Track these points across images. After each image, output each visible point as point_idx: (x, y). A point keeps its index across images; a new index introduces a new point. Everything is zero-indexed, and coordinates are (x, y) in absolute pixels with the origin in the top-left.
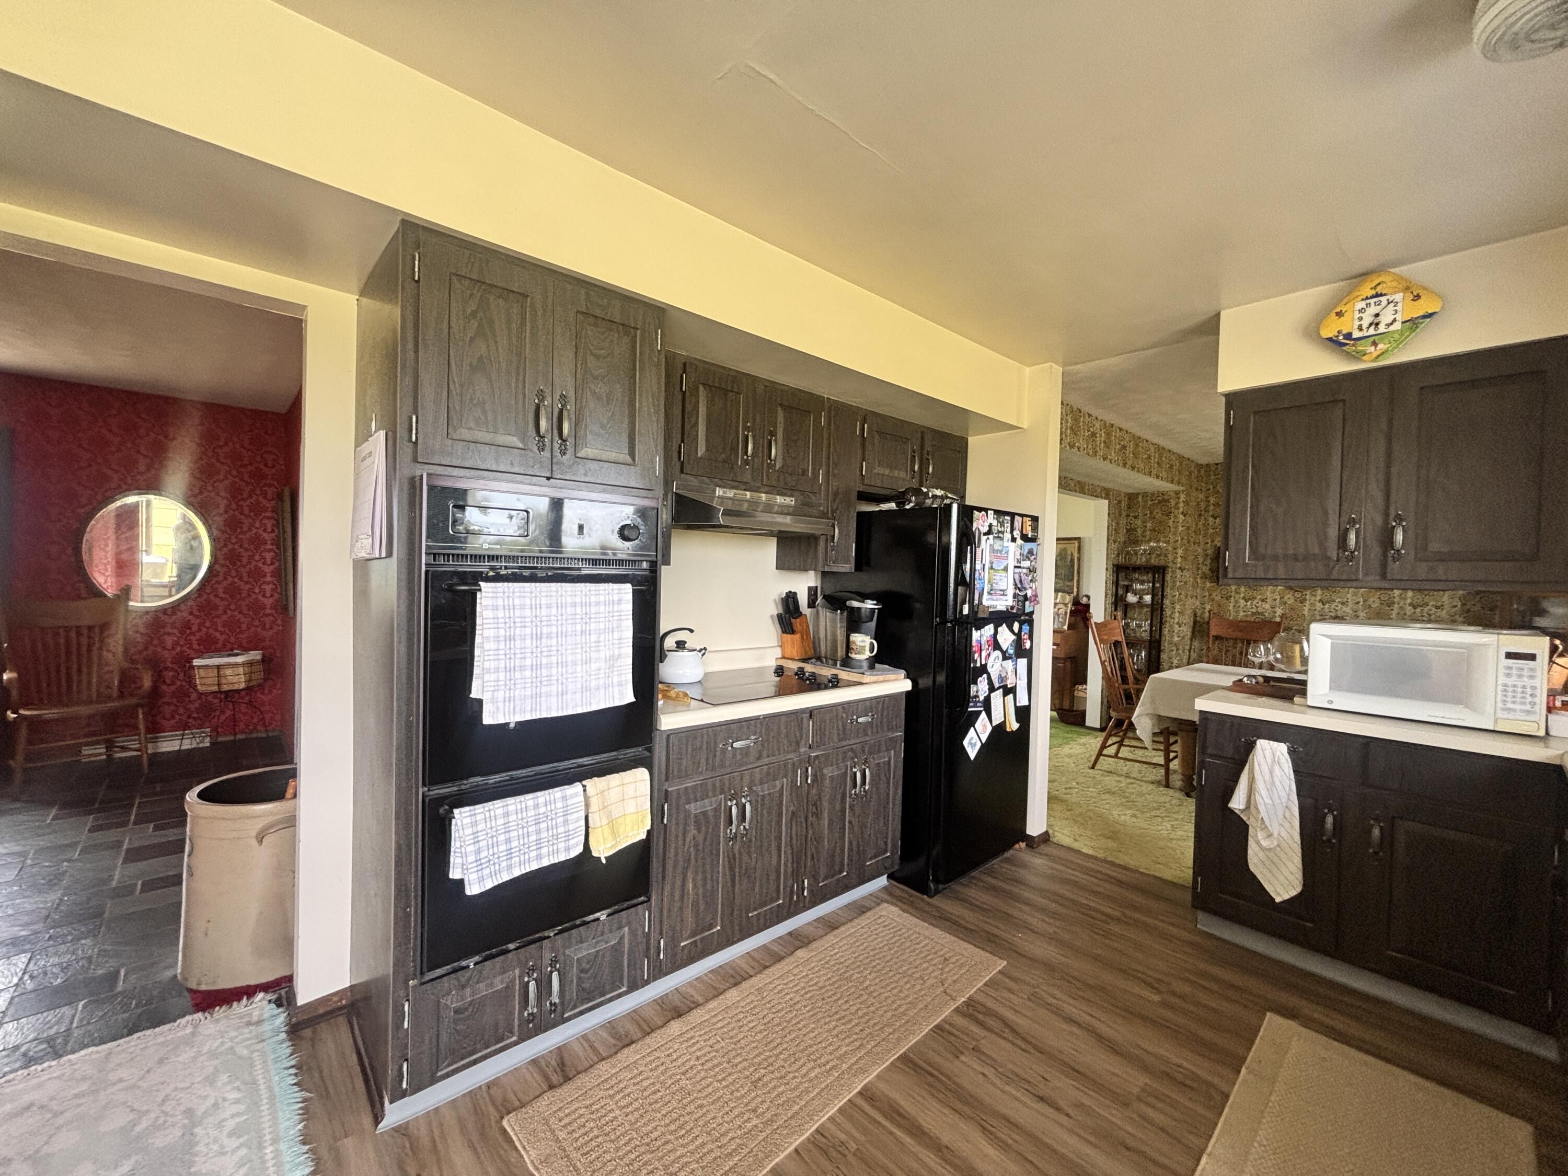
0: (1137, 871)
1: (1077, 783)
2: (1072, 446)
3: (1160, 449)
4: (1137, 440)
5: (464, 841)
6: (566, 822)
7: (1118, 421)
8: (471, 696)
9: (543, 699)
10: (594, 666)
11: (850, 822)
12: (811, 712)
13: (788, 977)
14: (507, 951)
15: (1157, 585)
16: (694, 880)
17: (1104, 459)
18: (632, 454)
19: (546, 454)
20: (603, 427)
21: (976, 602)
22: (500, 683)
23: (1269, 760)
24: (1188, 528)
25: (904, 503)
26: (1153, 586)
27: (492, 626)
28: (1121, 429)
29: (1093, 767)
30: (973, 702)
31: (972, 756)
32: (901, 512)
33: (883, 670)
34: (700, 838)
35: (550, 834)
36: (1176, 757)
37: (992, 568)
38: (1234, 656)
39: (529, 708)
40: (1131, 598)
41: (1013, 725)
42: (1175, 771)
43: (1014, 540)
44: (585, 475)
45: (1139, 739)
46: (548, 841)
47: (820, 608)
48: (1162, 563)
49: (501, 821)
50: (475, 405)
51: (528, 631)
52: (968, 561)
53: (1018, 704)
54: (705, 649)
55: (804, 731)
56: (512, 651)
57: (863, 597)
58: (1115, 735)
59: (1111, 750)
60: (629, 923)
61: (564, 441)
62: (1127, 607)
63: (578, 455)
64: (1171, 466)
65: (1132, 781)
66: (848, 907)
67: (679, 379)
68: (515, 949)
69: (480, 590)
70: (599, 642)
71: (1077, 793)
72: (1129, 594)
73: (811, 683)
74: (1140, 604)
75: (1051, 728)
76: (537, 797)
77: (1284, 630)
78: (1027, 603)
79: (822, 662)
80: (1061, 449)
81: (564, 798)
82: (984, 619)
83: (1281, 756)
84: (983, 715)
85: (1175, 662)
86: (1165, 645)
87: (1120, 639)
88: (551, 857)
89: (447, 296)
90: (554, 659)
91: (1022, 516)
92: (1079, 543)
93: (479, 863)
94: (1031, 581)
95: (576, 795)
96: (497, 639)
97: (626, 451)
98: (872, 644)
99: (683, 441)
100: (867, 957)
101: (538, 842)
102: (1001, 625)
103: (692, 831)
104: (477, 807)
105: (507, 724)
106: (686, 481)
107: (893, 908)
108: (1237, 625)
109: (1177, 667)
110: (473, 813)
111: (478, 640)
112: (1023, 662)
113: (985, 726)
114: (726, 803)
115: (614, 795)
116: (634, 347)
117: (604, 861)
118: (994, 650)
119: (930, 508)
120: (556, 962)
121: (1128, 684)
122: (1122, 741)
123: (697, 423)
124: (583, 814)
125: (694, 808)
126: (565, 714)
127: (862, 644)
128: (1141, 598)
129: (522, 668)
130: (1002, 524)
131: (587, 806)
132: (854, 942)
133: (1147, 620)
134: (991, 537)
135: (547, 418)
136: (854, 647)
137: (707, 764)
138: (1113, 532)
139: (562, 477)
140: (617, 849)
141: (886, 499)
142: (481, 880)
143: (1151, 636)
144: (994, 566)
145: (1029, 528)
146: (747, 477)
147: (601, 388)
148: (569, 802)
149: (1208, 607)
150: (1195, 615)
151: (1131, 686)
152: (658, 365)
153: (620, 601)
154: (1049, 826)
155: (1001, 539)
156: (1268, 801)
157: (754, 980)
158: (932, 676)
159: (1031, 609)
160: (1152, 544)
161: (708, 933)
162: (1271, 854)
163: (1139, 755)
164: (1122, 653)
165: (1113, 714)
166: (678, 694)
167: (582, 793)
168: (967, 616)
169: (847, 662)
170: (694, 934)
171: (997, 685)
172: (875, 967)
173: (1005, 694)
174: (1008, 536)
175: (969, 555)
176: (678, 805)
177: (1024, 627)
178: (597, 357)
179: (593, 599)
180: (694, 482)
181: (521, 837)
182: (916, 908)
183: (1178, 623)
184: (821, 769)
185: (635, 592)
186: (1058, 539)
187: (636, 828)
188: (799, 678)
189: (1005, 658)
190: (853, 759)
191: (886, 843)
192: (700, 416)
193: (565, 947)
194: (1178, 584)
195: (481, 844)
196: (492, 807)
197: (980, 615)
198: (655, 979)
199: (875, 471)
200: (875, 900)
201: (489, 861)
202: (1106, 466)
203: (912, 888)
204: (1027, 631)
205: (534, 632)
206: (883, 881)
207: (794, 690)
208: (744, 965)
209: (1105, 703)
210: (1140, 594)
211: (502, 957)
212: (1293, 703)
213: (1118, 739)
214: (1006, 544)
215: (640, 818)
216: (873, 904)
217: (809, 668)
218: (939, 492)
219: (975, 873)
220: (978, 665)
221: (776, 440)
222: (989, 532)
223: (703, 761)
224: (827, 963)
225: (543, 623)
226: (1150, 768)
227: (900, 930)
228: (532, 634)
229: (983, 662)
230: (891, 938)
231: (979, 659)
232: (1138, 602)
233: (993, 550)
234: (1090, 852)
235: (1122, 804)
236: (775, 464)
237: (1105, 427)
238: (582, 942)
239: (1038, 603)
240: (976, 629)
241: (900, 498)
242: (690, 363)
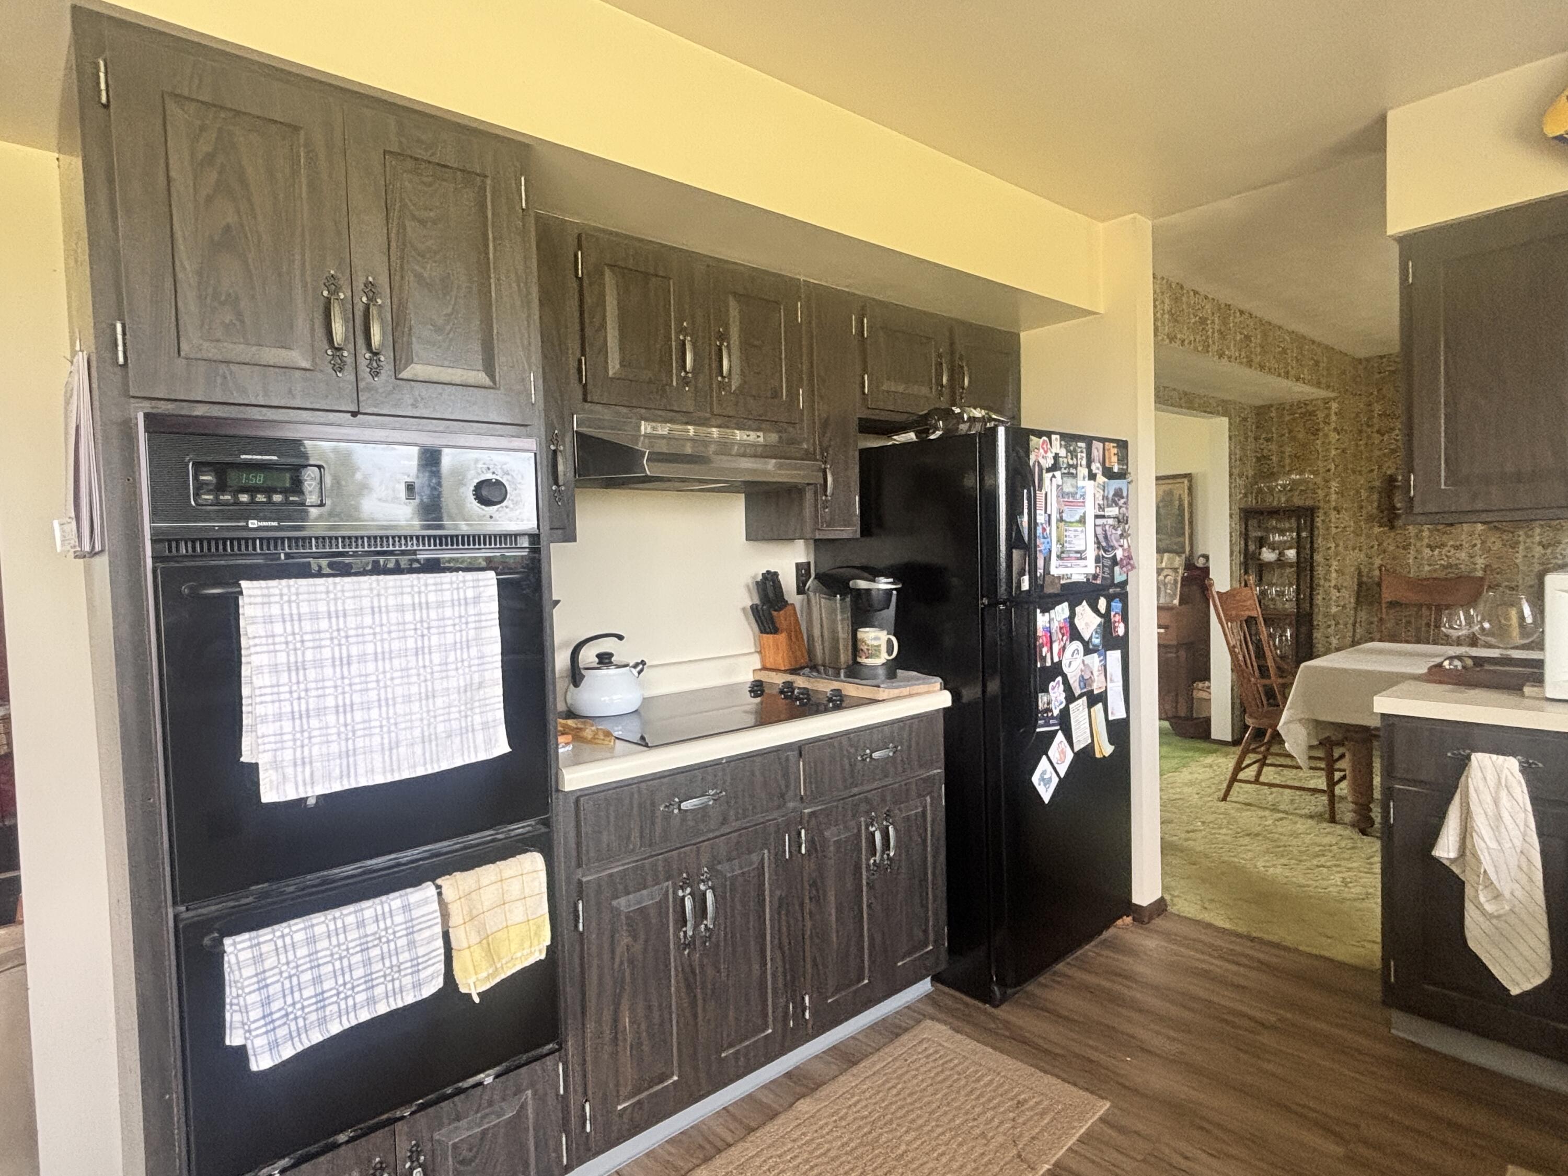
0: (1296, 950)
1: (1203, 823)
2: (1172, 339)
3: (1300, 339)
4: (1266, 327)
5: (243, 988)
6: (412, 945)
7: (1240, 301)
8: (242, 759)
9: (360, 758)
10: (440, 702)
11: (869, 906)
12: (799, 748)
13: (783, 1144)
14: (336, 1146)
15: (1304, 534)
16: (632, 1010)
17: (1220, 356)
18: (489, 369)
19: (348, 375)
20: (439, 330)
21: (1040, 571)
22: (285, 737)
23: (1492, 783)
24: (1344, 451)
25: (927, 432)
26: (1299, 535)
27: (265, 648)
28: (1242, 312)
29: (1224, 799)
30: (1043, 718)
31: (1046, 796)
32: (923, 443)
33: (908, 679)
34: (638, 947)
35: (387, 964)
36: (1343, 778)
37: (1061, 520)
38: (1418, 630)
39: (337, 772)
40: (1268, 555)
41: (1105, 749)
42: (1342, 798)
43: (1092, 476)
44: (414, 406)
45: (1290, 756)
46: (385, 976)
47: (811, 594)
48: (1309, 503)
49: (302, 952)
50: (222, 304)
51: (327, 653)
52: (1026, 511)
53: (1111, 718)
54: (643, 663)
55: (792, 777)
56: (302, 686)
57: (873, 573)
58: (1254, 751)
59: (1249, 773)
60: (532, 1085)
61: (376, 354)
62: (1262, 569)
63: (400, 376)
64: (1317, 363)
65: (1281, 815)
66: (874, 1028)
67: (572, 258)
68: (347, 1142)
69: (241, 593)
70: (446, 664)
71: (1205, 837)
72: (1264, 549)
73: (802, 705)
74: (1281, 562)
75: (1161, 745)
76: (362, 910)
77: (1490, 588)
78: (1117, 569)
79: (818, 672)
80: (1156, 343)
81: (406, 908)
82: (1050, 596)
83: (1510, 777)
84: (1060, 736)
85: (1334, 642)
86: (1319, 619)
87: (1254, 614)
88: (391, 1000)
89: (159, 128)
90: (373, 695)
91: (1103, 440)
92: (1190, 481)
93: (268, 1019)
94: (1122, 536)
95: (425, 901)
96: (275, 669)
97: (479, 364)
98: (889, 642)
99: (583, 354)
100: (901, 1107)
101: (369, 980)
102: (1080, 603)
103: (625, 939)
104: (262, 932)
105: (303, 800)
106: (591, 412)
107: (943, 1027)
108: (1419, 584)
109: (1338, 650)
110: (255, 942)
111: (245, 671)
112: (1114, 656)
113: (1063, 752)
114: (675, 893)
115: (489, 896)
116: (482, 206)
117: (477, 1000)
118: (1072, 640)
119: (967, 435)
120: (419, 1153)
121: (1269, 677)
122: (1265, 758)
123: (603, 326)
124: (438, 929)
125: (623, 903)
126: (397, 778)
127: (876, 643)
128: (1281, 554)
129: (321, 712)
130: (1073, 454)
131: (445, 915)
132: (883, 1084)
133: (1290, 585)
134: (1058, 474)
135: (346, 321)
136: (865, 648)
137: (642, 837)
138: (1236, 461)
139: (376, 410)
140: (498, 980)
141: (903, 429)
142: (274, 1046)
143: (1298, 608)
144: (1065, 516)
145: (1115, 459)
146: (689, 405)
147: (432, 271)
148: (415, 913)
149: (1378, 562)
150: (1360, 574)
151: (1275, 681)
152: (524, 232)
153: (477, 599)
154: (1165, 888)
155: (1074, 476)
156: (1493, 845)
157: (734, 1152)
158: (980, 685)
159: (1123, 578)
160: (1293, 476)
161: (660, 1086)
162: (1501, 925)
163: (1289, 776)
164: (1257, 633)
165: (1249, 721)
166: (596, 733)
167: (436, 898)
168: (1029, 591)
169: (855, 671)
170: (637, 1091)
171: (1077, 692)
172: (913, 1121)
173: (1091, 704)
174: (1083, 471)
175: (1026, 502)
176: (599, 904)
177: (1113, 604)
178: (422, 222)
179: (432, 598)
180: (606, 414)
181: (339, 973)
182: (975, 1025)
183: (1335, 587)
184: (821, 833)
185: (500, 583)
186: (1158, 478)
187: (527, 944)
188: (786, 698)
189: (1088, 651)
190: (868, 813)
191: (925, 932)
192: (608, 314)
193: (432, 1130)
194: (1334, 531)
195: (271, 990)
196: (286, 931)
197: (1049, 590)
198: (581, 1162)
199: (885, 387)
200: (914, 1015)
201: (287, 1015)
202: (1224, 366)
203: (967, 993)
204: (1119, 610)
205: (337, 655)
206: (925, 986)
207: (782, 717)
208: (720, 1130)
209: (1237, 706)
210: (1279, 548)
211: (329, 1156)
212: (1523, 695)
213: (1260, 756)
214: (1081, 483)
215: (533, 928)
216: (911, 1023)
217: (800, 682)
218: (978, 413)
219: (1060, 967)
220: (1048, 664)
221: (728, 347)
222: (1055, 467)
223: (636, 834)
224: (841, 1118)
225: (351, 640)
226: (1307, 796)
227: (951, 1060)
228: (333, 658)
229: (1056, 659)
230: (937, 1074)
231: (1048, 655)
232: (1279, 560)
233: (1062, 494)
234: (1227, 926)
235: (1267, 851)
236: (730, 381)
237: (1219, 309)
238: (458, 1119)
239: (1133, 567)
240: (1043, 612)
241: (922, 424)
242: (587, 234)
